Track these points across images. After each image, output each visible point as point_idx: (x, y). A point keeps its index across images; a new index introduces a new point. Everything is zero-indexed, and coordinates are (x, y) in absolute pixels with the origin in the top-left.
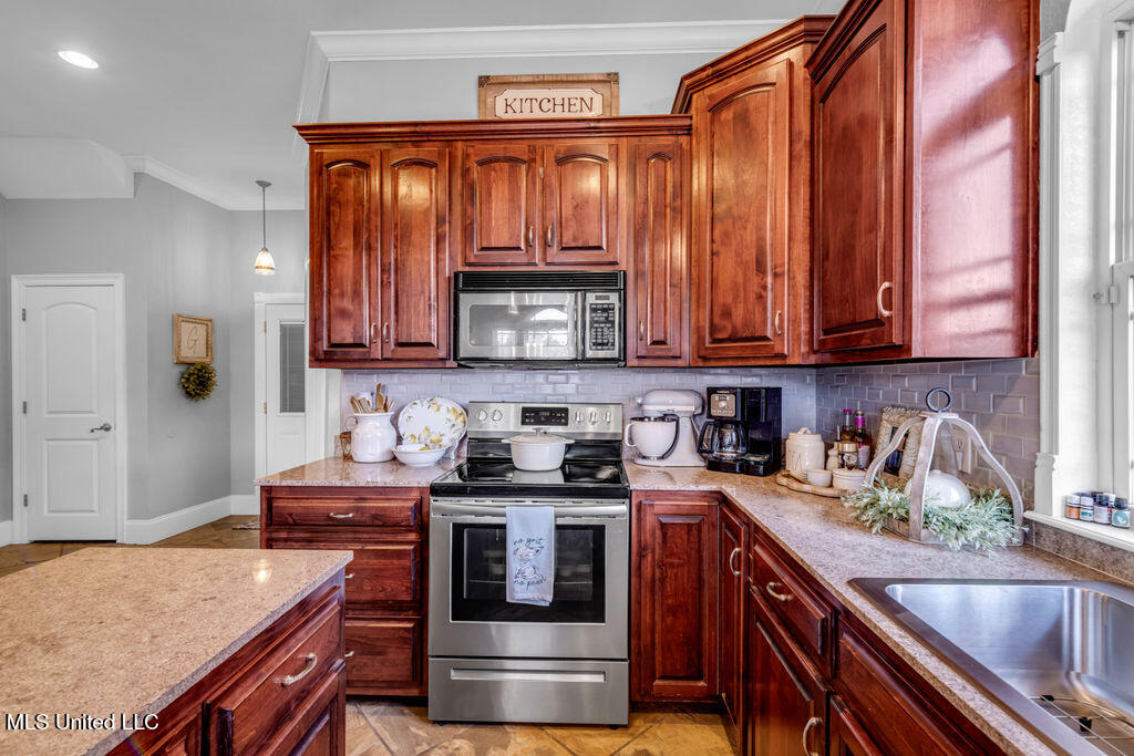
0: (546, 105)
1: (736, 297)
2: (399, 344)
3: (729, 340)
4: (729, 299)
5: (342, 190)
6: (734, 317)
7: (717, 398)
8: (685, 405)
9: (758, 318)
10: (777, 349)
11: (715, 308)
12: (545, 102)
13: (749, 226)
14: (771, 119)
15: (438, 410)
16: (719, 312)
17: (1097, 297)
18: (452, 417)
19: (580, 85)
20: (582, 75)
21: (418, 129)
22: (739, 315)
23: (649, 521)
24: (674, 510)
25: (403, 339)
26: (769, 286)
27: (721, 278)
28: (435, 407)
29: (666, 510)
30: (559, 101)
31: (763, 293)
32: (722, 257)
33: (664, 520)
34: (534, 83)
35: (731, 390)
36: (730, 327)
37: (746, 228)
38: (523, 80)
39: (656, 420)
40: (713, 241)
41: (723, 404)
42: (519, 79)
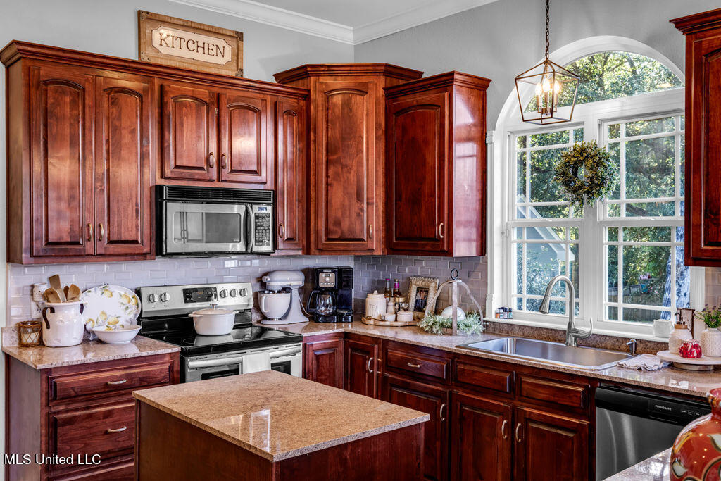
0: (191, 46)
1: (344, 213)
2: (111, 242)
3: (339, 239)
4: (339, 214)
5: (59, 105)
6: (342, 226)
7: (324, 275)
8: (296, 280)
9: (358, 227)
10: (369, 247)
11: (330, 220)
12: (191, 42)
13: (352, 172)
14: (365, 112)
15: (112, 295)
16: (333, 222)
17: (503, 233)
18: (125, 301)
19: (216, 36)
20: (219, 28)
21: (127, 64)
22: (346, 224)
23: (311, 354)
24: (323, 346)
25: (115, 238)
26: (365, 209)
27: (333, 201)
28: (107, 294)
29: (319, 347)
30: (201, 45)
31: (361, 213)
32: (334, 187)
33: (318, 353)
34: (183, 26)
35: (332, 269)
36: (340, 232)
37: (350, 173)
38: (175, 22)
39: (279, 292)
40: (327, 176)
41: (328, 279)
42: (172, 21)
